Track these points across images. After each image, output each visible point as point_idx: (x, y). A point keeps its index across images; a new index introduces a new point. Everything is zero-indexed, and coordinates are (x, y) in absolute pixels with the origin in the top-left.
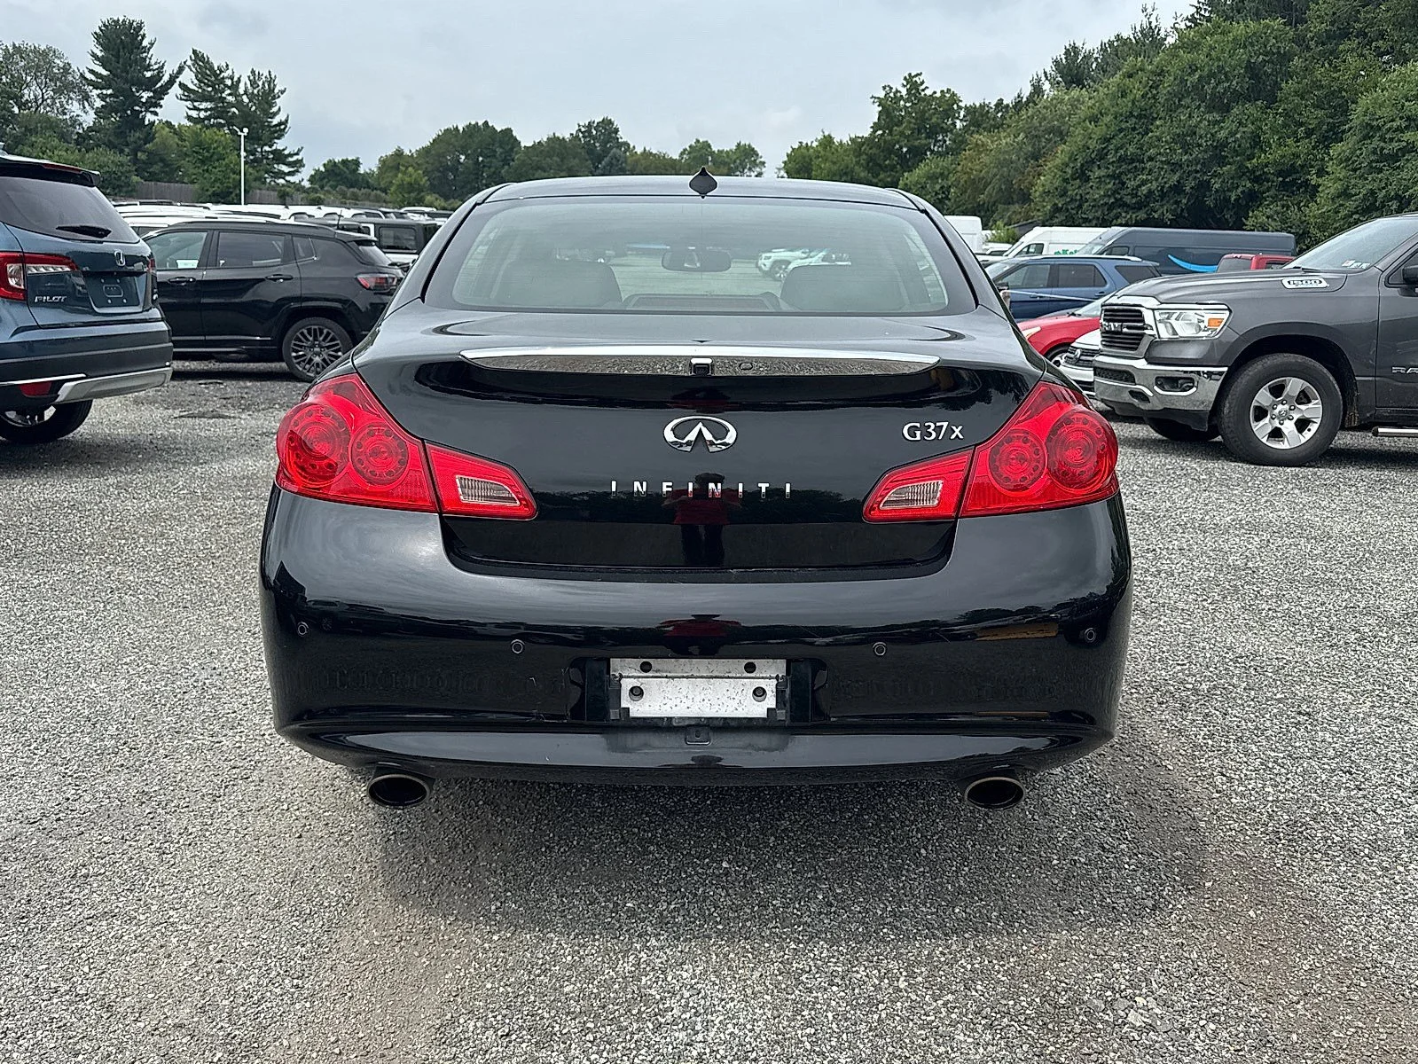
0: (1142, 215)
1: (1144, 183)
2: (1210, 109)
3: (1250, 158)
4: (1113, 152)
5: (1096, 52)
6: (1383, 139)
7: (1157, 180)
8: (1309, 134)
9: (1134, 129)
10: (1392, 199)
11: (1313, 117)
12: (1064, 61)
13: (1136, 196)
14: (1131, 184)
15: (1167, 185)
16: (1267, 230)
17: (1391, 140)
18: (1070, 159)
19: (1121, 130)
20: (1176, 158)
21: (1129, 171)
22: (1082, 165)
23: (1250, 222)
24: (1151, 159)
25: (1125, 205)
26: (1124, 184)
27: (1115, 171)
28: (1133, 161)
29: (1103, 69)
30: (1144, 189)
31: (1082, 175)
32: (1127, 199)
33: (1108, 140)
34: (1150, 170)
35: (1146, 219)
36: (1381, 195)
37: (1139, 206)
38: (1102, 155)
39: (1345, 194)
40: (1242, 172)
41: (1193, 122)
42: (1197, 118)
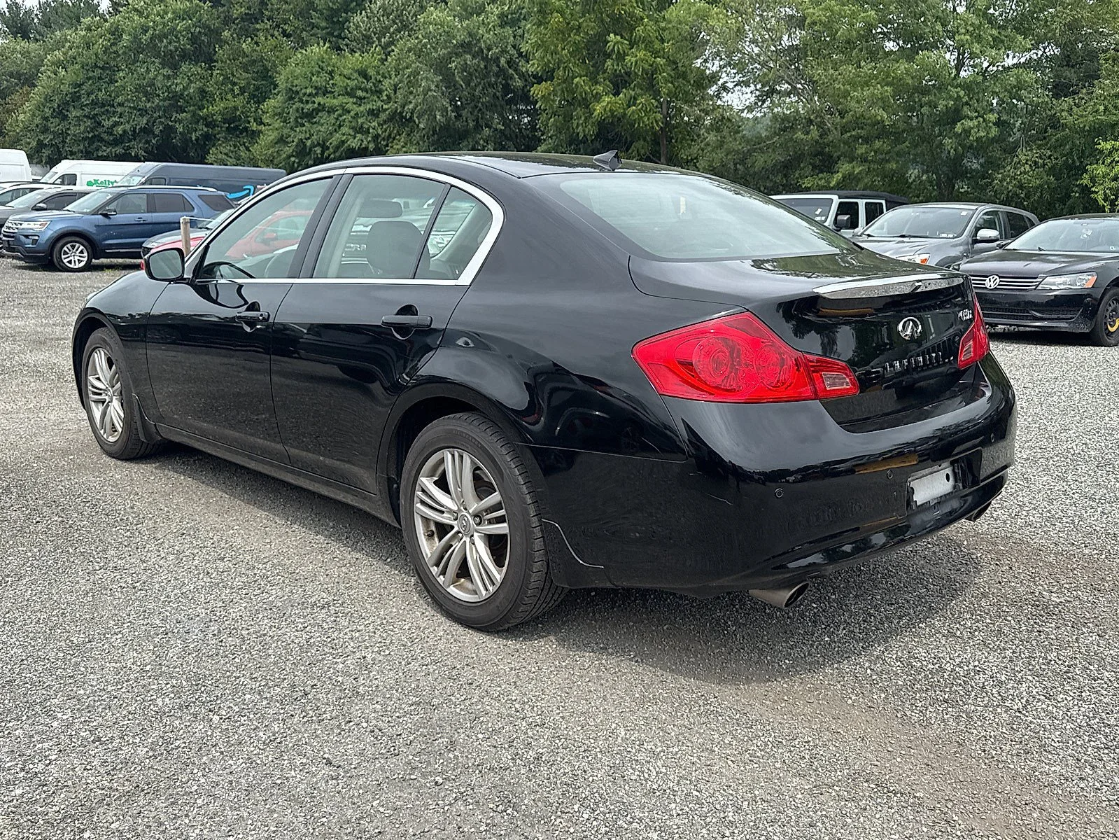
0: (119, 150)
1: (116, 124)
2: (163, 65)
3: (201, 108)
4: (86, 96)
5: (36, 9)
6: (301, 101)
7: (128, 122)
8: (243, 91)
9: (100, 78)
10: (316, 146)
11: (242, 77)
12: (7, 14)
13: (111, 134)
14: (106, 123)
15: (138, 127)
16: (226, 165)
17: (307, 102)
18: (45, 99)
19: (89, 79)
20: (142, 105)
21: (103, 113)
22: (59, 106)
23: (210, 158)
24: (120, 105)
25: (102, 140)
26: (99, 123)
27: (90, 113)
28: (103, 105)
29: (47, 23)
30: (120, 129)
31: (61, 114)
32: (105, 136)
33: (80, 86)
34: (121, 114)
35: (123, 154)
36: (309, 143)
37: (116, 143)
38: (76, 98)
39: (282, 140)
40: (196, 119)
41: (151, 75)
42: (154, 71)
